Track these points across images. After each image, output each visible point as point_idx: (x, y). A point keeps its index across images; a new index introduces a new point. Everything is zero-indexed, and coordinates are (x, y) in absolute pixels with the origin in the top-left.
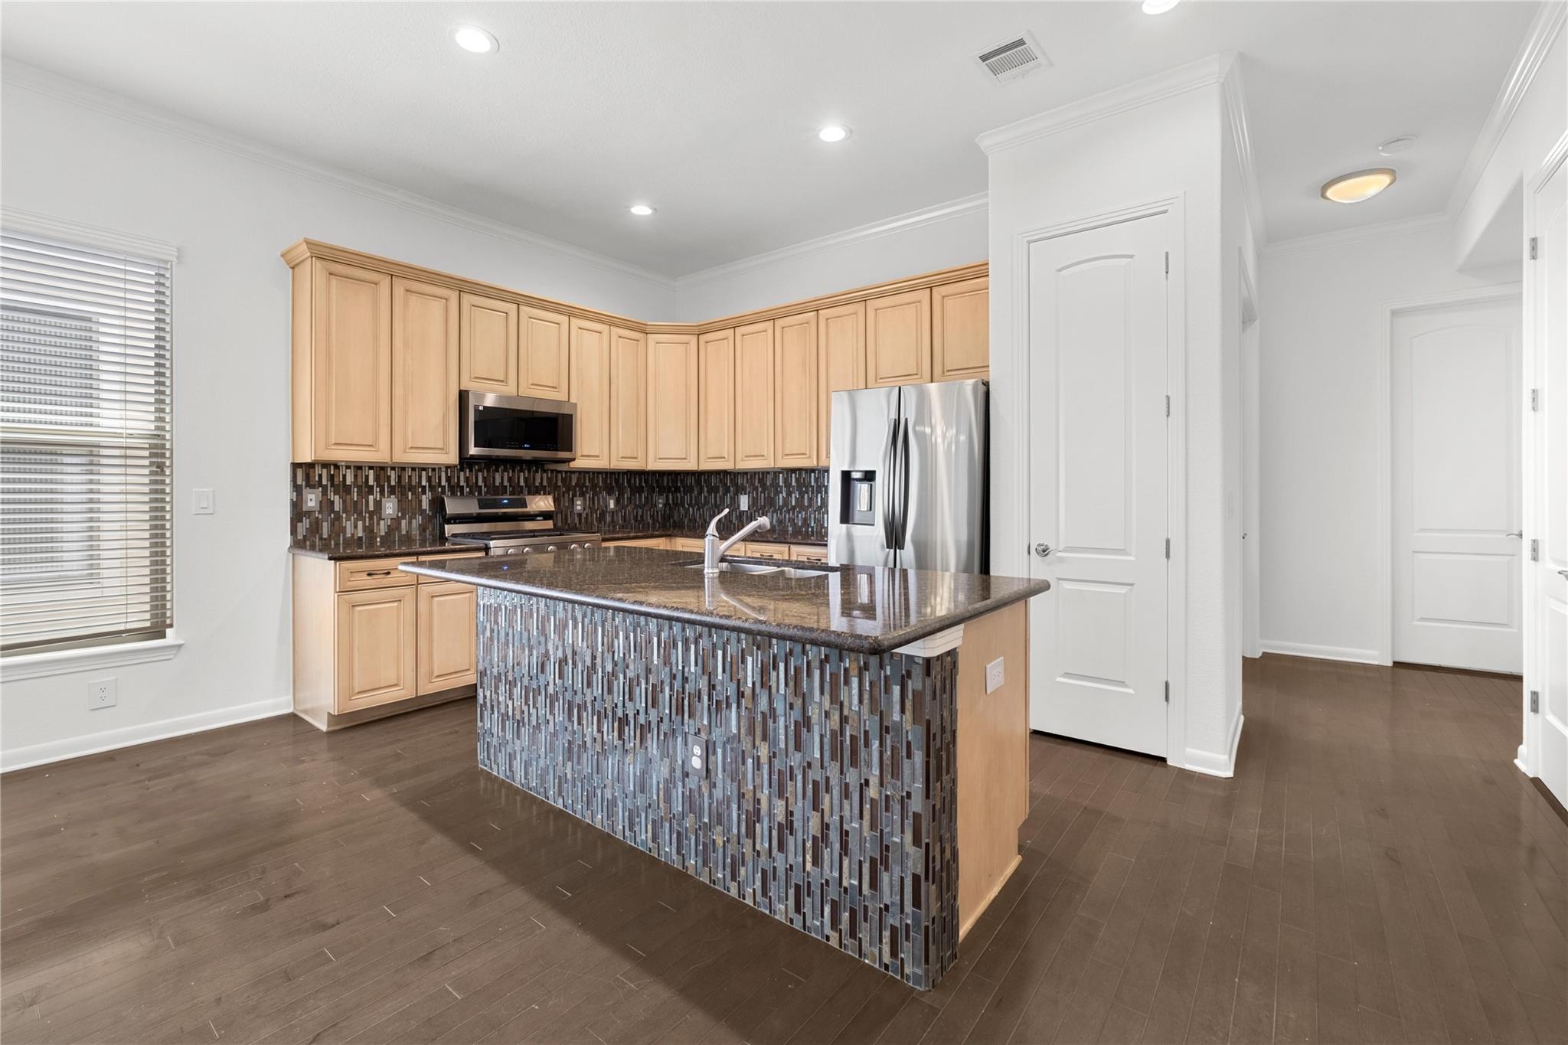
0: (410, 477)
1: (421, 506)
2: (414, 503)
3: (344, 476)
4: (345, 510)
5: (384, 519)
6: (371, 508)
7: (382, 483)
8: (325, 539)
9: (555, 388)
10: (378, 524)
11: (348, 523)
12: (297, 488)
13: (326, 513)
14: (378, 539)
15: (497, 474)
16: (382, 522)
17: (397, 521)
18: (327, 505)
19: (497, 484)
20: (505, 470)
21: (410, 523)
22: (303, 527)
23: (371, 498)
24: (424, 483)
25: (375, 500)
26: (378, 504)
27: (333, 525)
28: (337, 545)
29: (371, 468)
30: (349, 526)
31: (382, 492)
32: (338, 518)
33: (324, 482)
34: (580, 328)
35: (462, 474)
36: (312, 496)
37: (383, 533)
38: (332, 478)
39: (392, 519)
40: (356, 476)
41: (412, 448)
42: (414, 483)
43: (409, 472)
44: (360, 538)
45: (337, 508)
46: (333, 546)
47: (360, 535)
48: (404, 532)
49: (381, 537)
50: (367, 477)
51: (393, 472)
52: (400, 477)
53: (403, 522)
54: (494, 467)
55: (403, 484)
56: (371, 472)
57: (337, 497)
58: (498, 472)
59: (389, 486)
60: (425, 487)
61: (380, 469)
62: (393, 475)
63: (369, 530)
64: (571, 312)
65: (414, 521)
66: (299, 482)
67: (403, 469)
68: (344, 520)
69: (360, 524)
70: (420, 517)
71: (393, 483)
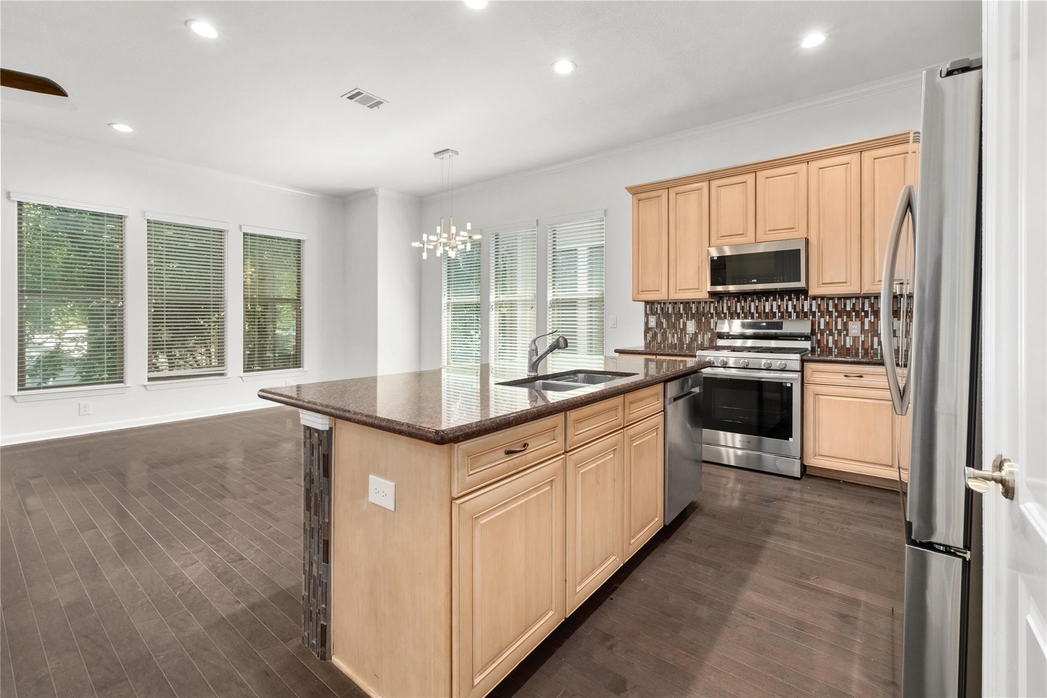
0: (703, 308)
1: (710, 326)
2: (706, 324)
3: (668, 308)
4: (669, 327)
5: (688, 334)
6: (682, 327)
7: (687, 312)
8: (659, 343)
9: (793, 228)
10: (685, 336)
11: (670, 335)
12: (647, 315)
13: (659, 329)
14: (685, 346)
15: (767, 303)
16: (687, 335)
17: (696, 335)
18: (659, 324)
19: (767, 310)
20: (775, 299)
21: (703, 337)
22: (649, 335)
23: (681, 320)
24: (712, 311)
25: (683, 322)
26: (685, 324)
27: (662, 335)
28: (664, 347)
29: (681, 303)
30: (670, 336)
31: (687, 317)
32: (665, 332)
33: (659, 312)
34: (820, 169)
35: (739, 304)
36: (652, 320)
37: (688, 342)
38: (662, 309)
39: (692, 334)
40: (674, 308)
41: (679, 290)
42: (706, 312)
43: (703, 305)
44: (676, 344)
45: (664, 327)
46: (662, 347)
47: (676, 342)
48: (700, 343)
49: (686, 344)
50: (679, 308)
51: (694, 305)
52: (697, 308)
53: (699, 336)
54: (764, 298)
55: (699, 312)
56: (682, 305)
57: (664, 320)
58: (768, 301)
59: (692, 313)
60: (713, 313)
61: (687, 303)
62: (694, 306)
63: (680, 340)
64: (807, 159)
65: (706, 336)
66: (648, 312)
67: (699, 303)
68: (668, 333)
69: (676, 335)
70: (710, 334)
71: (694, 312)
